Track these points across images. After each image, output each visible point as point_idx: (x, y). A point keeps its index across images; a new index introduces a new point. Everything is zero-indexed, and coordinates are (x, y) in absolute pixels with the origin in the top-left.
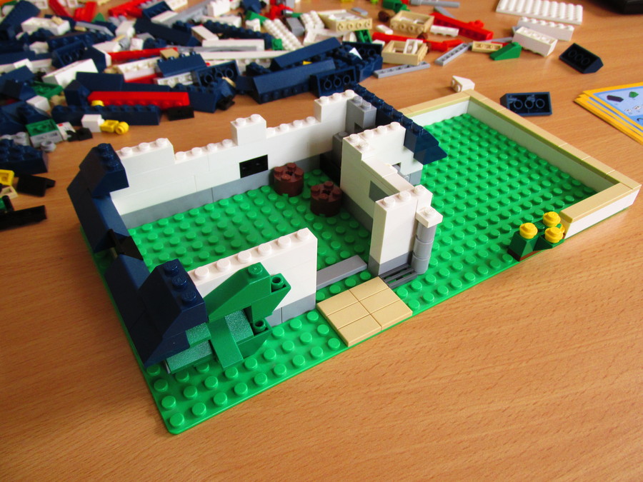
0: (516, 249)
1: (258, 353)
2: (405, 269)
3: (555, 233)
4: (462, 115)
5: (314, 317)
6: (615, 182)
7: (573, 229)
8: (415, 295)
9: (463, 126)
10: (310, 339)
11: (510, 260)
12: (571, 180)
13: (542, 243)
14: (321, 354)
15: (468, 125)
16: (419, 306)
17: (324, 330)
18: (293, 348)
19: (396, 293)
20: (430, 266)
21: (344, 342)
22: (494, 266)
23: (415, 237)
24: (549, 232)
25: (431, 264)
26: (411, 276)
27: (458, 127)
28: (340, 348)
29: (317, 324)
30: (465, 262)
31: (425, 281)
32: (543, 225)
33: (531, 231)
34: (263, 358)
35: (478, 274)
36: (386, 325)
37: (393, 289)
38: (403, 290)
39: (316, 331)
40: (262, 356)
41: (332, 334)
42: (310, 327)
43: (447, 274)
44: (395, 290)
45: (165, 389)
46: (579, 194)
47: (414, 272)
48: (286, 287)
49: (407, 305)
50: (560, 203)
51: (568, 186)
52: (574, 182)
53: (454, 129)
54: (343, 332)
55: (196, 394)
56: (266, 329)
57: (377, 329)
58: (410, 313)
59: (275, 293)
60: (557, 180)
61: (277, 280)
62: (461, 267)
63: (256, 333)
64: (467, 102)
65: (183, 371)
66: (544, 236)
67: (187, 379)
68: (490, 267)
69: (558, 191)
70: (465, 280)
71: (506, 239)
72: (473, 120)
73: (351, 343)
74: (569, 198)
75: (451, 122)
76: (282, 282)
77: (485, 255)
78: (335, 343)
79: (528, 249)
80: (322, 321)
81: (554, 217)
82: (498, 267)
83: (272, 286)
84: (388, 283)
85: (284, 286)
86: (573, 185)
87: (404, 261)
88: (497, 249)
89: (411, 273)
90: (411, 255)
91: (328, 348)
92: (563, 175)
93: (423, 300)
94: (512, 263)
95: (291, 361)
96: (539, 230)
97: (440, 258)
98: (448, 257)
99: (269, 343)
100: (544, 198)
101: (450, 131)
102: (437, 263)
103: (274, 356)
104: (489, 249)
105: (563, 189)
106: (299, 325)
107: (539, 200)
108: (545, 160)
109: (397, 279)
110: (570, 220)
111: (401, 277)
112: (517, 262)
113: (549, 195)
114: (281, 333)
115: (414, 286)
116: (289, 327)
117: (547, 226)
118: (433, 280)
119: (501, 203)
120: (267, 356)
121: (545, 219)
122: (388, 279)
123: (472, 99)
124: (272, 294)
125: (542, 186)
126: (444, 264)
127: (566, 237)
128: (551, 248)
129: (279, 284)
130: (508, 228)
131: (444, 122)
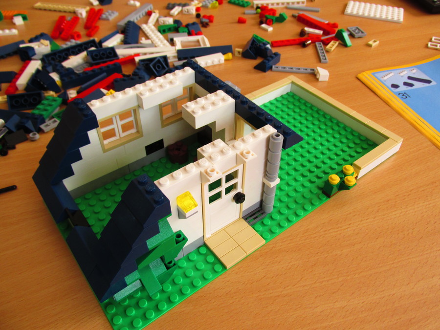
0: (327, 190)
1: (170, 279)
2: (259, 211)
3: (351, 180)
4: (287, 93)
5: (203, 250)
6: (387, 138)
7: (361, 173)
8: (266, 228)
9: (289, 101)
10: (202, 266)
11: (324, 198)
12: (359, 136)
13: (343, 186)
14: (210, 276)
15: (291, 100)
16: (269, 236)
17: (211, 259)
18: (192, 273)
19: (254, 228)
20: (274, 207)
21: (224, 267)
22: (314, 204)
23: (263, 192)
24: (347, 179)
25: (275, 205)
26: (263, 216)
27: (285, 102)
28: (222, 270)
29: (206, 255)
30: (296, 202)
31: (272, 218)
32: (343, 174)
33: (336, 179)
34: (174, 283)
35: (304, 209)
36: (249, 253)
37: (251, 225)
38: (259, 227)
39: (206, 259)
40: (173, 280)
41: (217, 261)
42: (202, 258)
43: (285, 211)
44: (253, 226)
45: (114, 311)
46: (365, 146)
47: (264, 212)
48: (185, 239)
49: (262, 236)
50: (353, 154)
51: (357, 141)
52: (361, 138)
53: (283, 104)
54: (223, 260)
55: (134, 313)
56: (174, 264)
57: (245, 255)
58: (264, 242)
59: (179, 244)
60: (350, 137)
61: (179, 236)
62: (293, 206)
63: (168, 268)
64: (290, 85)
65: (124, 300)
66: (344, 182)
67: (127, 302)
68: (312, 204)
69: (352, 145)
70: (297, 215)
71: (320, 183)
72: (295, 97)
73: (228, 266)
74: (359, 150)
75: (280, 99)
76: (182, 237)
77: (308, 196)
78: (218, 268)
79: (335, 190)
80: (209, 253)
81: (350, 169)
82: (317, 203)
83: (176, 240)
84: (249, 223)
85: (184, 239)
86: (361, 140)
87: (258, 206)
88: (316, 191)
89: (262, 214)
90: (261, 202)
91: (214, 271)
92: (354, 133)
93: (271, 232)
94: (326, 199)
95: (192, 283)
96: (341, 178)
97: (280, 201)
98: (285, 199)
99: (177, 272)
100: (343, 151)
101: (280, 106)
102: (278, 205)
103: (181, 281)
104: (311, 191)
105: (355, 143)
106: (194, 257)
107: (340, 153)
108: (343, 123)
109: (254, 219)
110: (359, 168)
111: (256, 217)
112: (329, 199)
113: (346, 149)
114: (184, 264)
115: (265, 222)
116: (188, 259)
117: (346, 175)
118: (277, 217)
119: (316, 157)
120: (176, 281)
121: (344, 170)
122: (248, 220)
123: (293, 83)
124: (176, 245)
125: (341, 142)
126: (283, 205)
127: (358, 178)
128: (349, 189)
129: (181, 239)
130: (322, 175)
131: (276, 99)
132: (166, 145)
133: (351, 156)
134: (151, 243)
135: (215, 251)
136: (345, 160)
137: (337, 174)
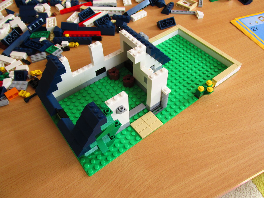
0: (197, 95)
1: (113, 145)
2: (159, 107)
3: (210, 89)
4: (176, 36)
5: (130, 129)
6: (233, 63)
7: (217, 84)
8: (163, 116)
9: (177, 41)
10: (129, 137)
11: (195, 99)
12: (217, 62)
13: (206, 92)
14: (134, 143)
15: (178, 40)
16: (165, 121)
17: (134, 133)
18: (124, 141)
19: (157, 116)
20: (168, 104)
21: (141, 138)
22: (190, 102)
23: (161, 97)
24: (208, 89)
26: (162, 109)
27: (175, 41)
28: (140, 139)
29: (131, 131)
30: (180, 101)
31: (166, 111)
32: (206, 85)
33: (202, 89)
34: (114, 146)
35: (184, 106)
36: (154, 130)
37: (155, 115)
38: (159, 115)
39: (131, 134)
40: (114, 145)
41: (137, 135)
42: (129, 133)
43: (174, 107)
44: (156, 115)
45: (84, 161)
46: (220, 68)
47: (162, 108)
49: (161, 121)
50: (213, 73)
51: (216, 65)
52: (218, 63)
53: (173, 43)
54: (140, 134)
55: (95, 162)
56: (115, 137)
57: (152, 131)
58: (162, 124)
59: (117, 127)
60: (212, 62)
62: (178, 103)
63: (111, 139)
64: (178, 30)
65: (89, 156)
67: (91, 157)
68: (189, 102)
69: (212, 67)
70: (180, 109)
71: (193, 90)
72: (180, 38)
73: (143, 138)
74: (216, 70)
75: (172, 39)
76: (119, 123)
77: (186, 97)
78: (138, 138)
79: (202, 94)
80: (133, 130)
81: (210, 82)
82: (191, 102)
83: (115, 125)
85: (119, 124)
86: (218, 64)
87: (159, 104)
88: (191, 95)
89: (161, 108)
90: (161, 102)
91: (136, 140)
92: (214, 60)
93: (166, 118)
95: (124, 146)
96: (205, 88)
97: (171, 101)
98: (174, 100)
99: (116, 141)
100: (207, 71)
101: (172, 43)
102: (170, 103)
103: (118, 145)
104: (188, 95)
105: (214, 66)
106: (125, 133)
107: (205, 72)
108: (208, 54)
109: (157, 111)
110: (216, 82)
111: (158, 110)
112: (198, 99)
113: (209, 70)
114: (119, 136)
115: (163, 113)
116: (122, 134)
117: (208, 86)
118: (169, 110)
119: (192, 75)
120: (116, 145)
121: (207, 83)
122: (153, 112)
123: (179, 29)
124: (116, 128)
125: (206, 66)
126: (173, 103)
127: (215, 87)
128: (209, 94)
129: (118, 124)
130: (194, 85)
131: (169, 40)
132: (107, 70)
133: (212, 74)
134: (103, 128)
135: (136, 129)
136: (208, 77)
137: (203, 86)
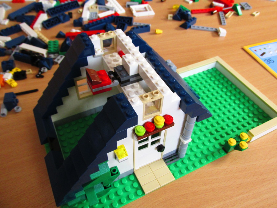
0: (226, 148)
1: (106, 195)
2: (175, 155)
3: (244, 145)
4: (212, 69)
5: (132, 178)
7: (253, 139)
8: (178, 169)
9: (212, 75)
10: (129, 189)
11: (223, 153)
12: (259, 108)
13: (238, 147)
14: (133, 197)
15: (214, 74)
16: (178, 175)
17: (136, 185)
18: (121, 193)
19: (169, 168)
20: (186, 154)
21: (143, 193)
22: (215, 156)
23: (179, 145)
24: (241, 144)
25: (187, 153)
27: (209, 75)
28: (142, 195)
29: (133, 182)
30: (202, 152)
31: (182, 162)
32: (239, 138)
33: (233, 143)
34: (108, 198)
35: (207, 160)
36: (162, 185)
37: (167, 165)
38: (172, 166)
39: (132, 185)
40: (108, 196)
41: (139, 188)
42: (130, 183)
43: (193, 158)
44: (169, 166)
46: (261, 117)
47: (179, 157)
49: (173, 174)
50: (251, 122)
51: (256, 113)
52: (260, 110)
53: (207, 77)
54: (143, 188)
56: (111, 186)
57: (159, 187)
58: (174, 179)
60: (251, 108)
61: (114, 170)
62: (199, 155)
63: (105, 188)
64: (215, 63)
65: (75, 204)
66: (239, 145)
67: (77, 205)
69: (251, 115)
70: (201, 163)
71: (222, 141)
72: (217, 72)
73: (146, 193)
75: (206, 72)
77: (212, 149)
78: (140, 192)
79: (232, 149)
80: (135, 180)
81: (245, 136)
82: (217, 157)
83: (112, 173)
84: (166, 163)
85: (117, 173)
86: (258, 112)
87: (174, 152)
88: (218, 146)
89: (177, 158)
90: (177, 150)
91: (136, 194)
92: (255, 106)
93: (180, 172)
94: (224, 154)
95: (120, 200)
96: (237, 142)
97: (191, 150)
98: (195, 149)
99: (112, 191)
100: (244, 119)
101: (205, 77)
102: (189, 153)
103: (113, 197)
104: (214, 146)
105: (253, 114)
106: (125, 181)
107: (241, 120)
108: (248, 97)
109: (171, 161)
110: (253, 136)
111: (173, 160)
112: (226, 154)
113: (246, 117)
114: (118, 185)
115: (178, 164)
116: (121, 182)
117: (241, 140)
118: (186, 161)
119: (223, 121)
120: (110, 197)
121: (241, 136)
122: (167, 161)
123: (217, 62)
124: (111, 177)
125: (244, 112)
126: (193, 154)
127: (251, 141)
128: (241, 151)
129: (116, 173)
130: (225, 135)
131: (203, 72)
133: (249, 124)
134: (93, 176)
135: (139, 180)
136: (243, 126)
137: (235, 138)
